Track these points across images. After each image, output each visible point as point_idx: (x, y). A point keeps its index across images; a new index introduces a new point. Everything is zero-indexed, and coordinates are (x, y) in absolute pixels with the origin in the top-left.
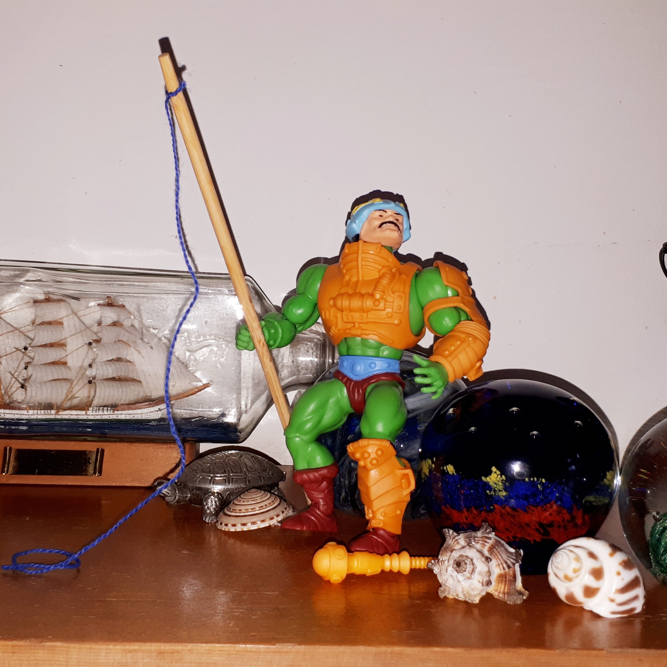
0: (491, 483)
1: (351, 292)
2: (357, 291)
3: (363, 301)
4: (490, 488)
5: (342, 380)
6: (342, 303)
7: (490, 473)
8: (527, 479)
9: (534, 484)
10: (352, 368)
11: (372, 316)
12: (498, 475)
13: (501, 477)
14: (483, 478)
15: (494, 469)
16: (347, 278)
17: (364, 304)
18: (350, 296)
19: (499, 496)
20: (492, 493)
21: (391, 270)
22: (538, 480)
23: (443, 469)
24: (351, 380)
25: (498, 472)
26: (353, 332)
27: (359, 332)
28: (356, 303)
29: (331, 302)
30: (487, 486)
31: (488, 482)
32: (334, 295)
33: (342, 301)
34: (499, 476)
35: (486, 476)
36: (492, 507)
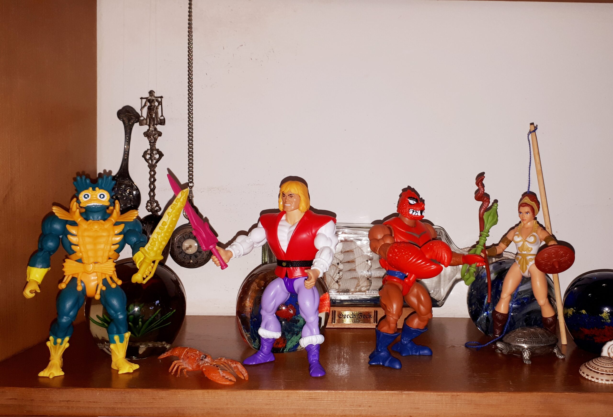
0: (604, 317)
14: (600, 315)
19: (607, 322)
20: (604, 321)
23: (580, 312)
31: (602, 316)
34: (607, 314)
36: (604, 327)
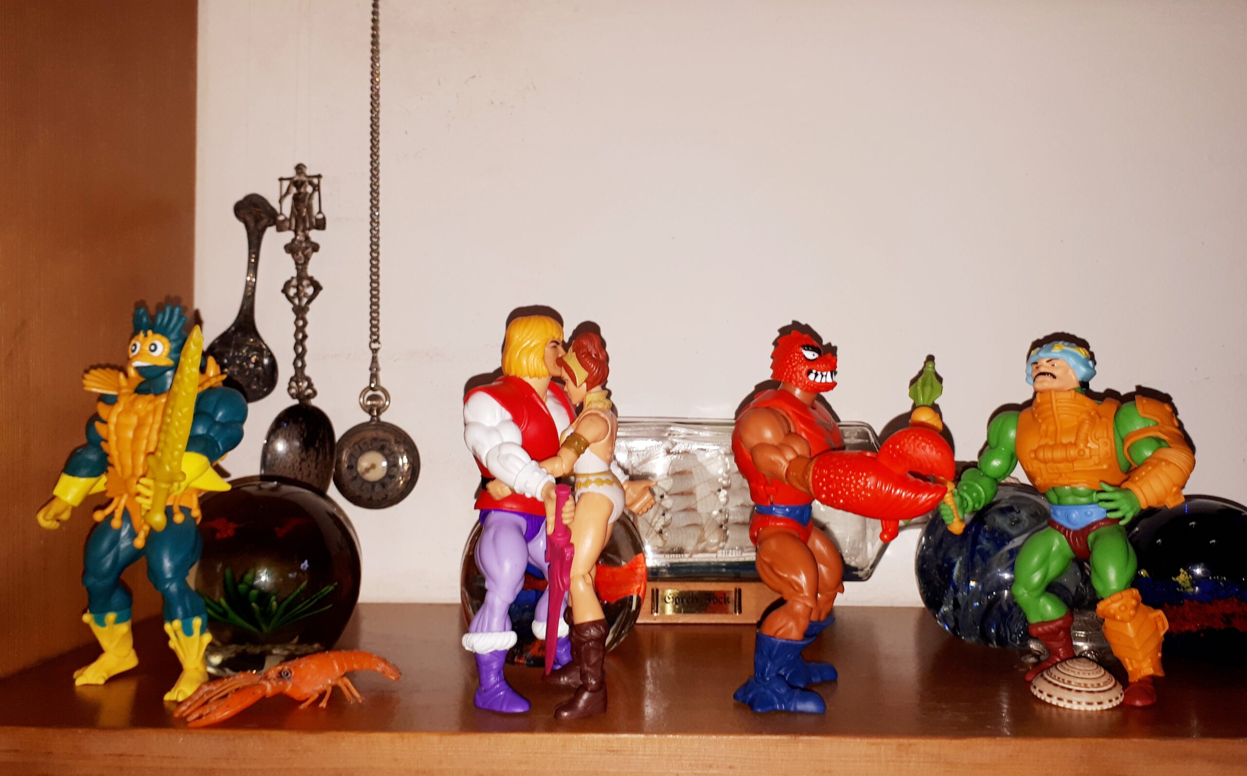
0: (1180, 582)
1: (1051, 443)
2: (1058, 441)
3: (1066, 451)
4: (1179, 586)
5: (1059, 530)
6: (1044, 455)
7: (1179, 574)
8: (1210, 578)
9: (1216, 582)
10: (1068, 519)
11: (1078, 466)
12: (1185, 575)
13: (1188, 576)
14: (1173, 579)
15: (1182, 570)
16: (1044, 427)
17: (1068, 454)
18: (1053, 447)
19: (1187, 592)
20: (1182, 590)
21: (1089, 414)
22: (1220, 578)
24: (1069, 531)
25: (1185, 573)
26: (1061, 481)
27: (1067, 482)
28: (1059, 454)
29: (1033, 455)
30: (1177, 584)
31: (1178, 581)
32: (1035, 447)
33: (1044, 452)
34: (1187, 576)
35: (1175, 577)
36: (1181, 602)
